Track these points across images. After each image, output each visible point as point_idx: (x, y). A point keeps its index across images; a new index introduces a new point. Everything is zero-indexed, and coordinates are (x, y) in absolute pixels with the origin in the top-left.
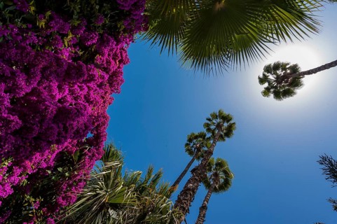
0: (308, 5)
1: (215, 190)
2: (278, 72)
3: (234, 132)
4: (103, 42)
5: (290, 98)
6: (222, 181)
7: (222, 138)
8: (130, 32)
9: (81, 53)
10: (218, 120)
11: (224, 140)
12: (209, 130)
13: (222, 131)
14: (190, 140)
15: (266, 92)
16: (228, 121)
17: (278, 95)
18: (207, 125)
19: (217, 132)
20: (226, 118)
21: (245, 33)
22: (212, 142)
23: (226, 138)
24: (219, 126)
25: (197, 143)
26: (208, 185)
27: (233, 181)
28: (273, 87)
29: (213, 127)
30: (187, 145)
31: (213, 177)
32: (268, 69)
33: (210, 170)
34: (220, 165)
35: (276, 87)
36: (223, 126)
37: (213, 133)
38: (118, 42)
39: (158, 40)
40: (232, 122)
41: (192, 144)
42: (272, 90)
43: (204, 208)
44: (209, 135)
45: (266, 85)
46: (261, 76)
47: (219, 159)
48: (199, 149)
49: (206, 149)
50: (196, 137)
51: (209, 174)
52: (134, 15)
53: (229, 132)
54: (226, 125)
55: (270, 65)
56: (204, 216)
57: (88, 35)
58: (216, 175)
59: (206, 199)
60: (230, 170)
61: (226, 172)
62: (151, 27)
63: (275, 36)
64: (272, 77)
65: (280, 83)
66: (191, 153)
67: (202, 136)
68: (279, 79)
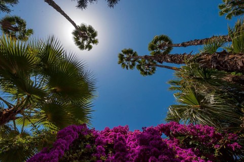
0: (42, 46)
1: (170, 43)
2: (81, 41)
3: (128, 49)
4: (100, 143)
5: (93, 27)
6: (162, 42)
7: (135, 55)
8: (89, 132)
9: (111, 152)
10: (125, 62)
11: (136, 52)
12: (133, 65)
13: (130, 56)
14: (146, 73)
15: (95, 42)
16: (123, 55)
17: (94, 35)
18: (131, 67)
19: (132, 59)
20: (121, 57)
21: (67, 70)
22: (140, 59)
23: (134, 51)
24: (128, 59)
25: (145, 68)
26: (169, 49)
27: (159, 35)
28: (91, 40)
29: (131, 63)
30: (149, 74)
31: (163, 48)
32: (82, 47)
33: (159, 52)
34: (152, 48)
35: (90, 38)
36: (127, 57)
37: (134, 61)
38: (97, 136)
39: (88, 115)
40: (122, 53)
41: (148, 71)
42: (93, 39)
43: (183, 45)
44: (137, 63)
45: (91, 44)
46: (87, 49)
47: (149, 50)
48: (149, 65)
49: (147, 61)
50: (142, 70)
51: (162, 51)
52: (79, 129)
53: (129, 52)
54: (125, 56)
55: (79, 47)
56: (189, 42)
57: (99, 151)
58: (160, 47)
59: (178, 46)
60: (152, 40)
61: (155, 42)
62: (83, 123)
63: (62, 54)
64: (85, 43)
65: (87, 37)
66: (154, 69)
67: (139, 67)
68: (85, 38)
